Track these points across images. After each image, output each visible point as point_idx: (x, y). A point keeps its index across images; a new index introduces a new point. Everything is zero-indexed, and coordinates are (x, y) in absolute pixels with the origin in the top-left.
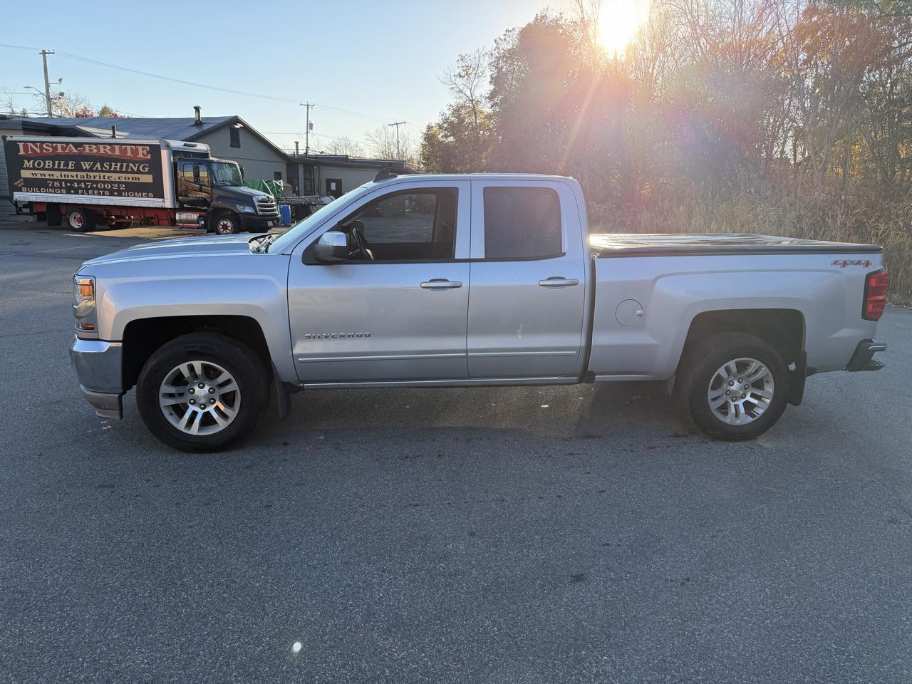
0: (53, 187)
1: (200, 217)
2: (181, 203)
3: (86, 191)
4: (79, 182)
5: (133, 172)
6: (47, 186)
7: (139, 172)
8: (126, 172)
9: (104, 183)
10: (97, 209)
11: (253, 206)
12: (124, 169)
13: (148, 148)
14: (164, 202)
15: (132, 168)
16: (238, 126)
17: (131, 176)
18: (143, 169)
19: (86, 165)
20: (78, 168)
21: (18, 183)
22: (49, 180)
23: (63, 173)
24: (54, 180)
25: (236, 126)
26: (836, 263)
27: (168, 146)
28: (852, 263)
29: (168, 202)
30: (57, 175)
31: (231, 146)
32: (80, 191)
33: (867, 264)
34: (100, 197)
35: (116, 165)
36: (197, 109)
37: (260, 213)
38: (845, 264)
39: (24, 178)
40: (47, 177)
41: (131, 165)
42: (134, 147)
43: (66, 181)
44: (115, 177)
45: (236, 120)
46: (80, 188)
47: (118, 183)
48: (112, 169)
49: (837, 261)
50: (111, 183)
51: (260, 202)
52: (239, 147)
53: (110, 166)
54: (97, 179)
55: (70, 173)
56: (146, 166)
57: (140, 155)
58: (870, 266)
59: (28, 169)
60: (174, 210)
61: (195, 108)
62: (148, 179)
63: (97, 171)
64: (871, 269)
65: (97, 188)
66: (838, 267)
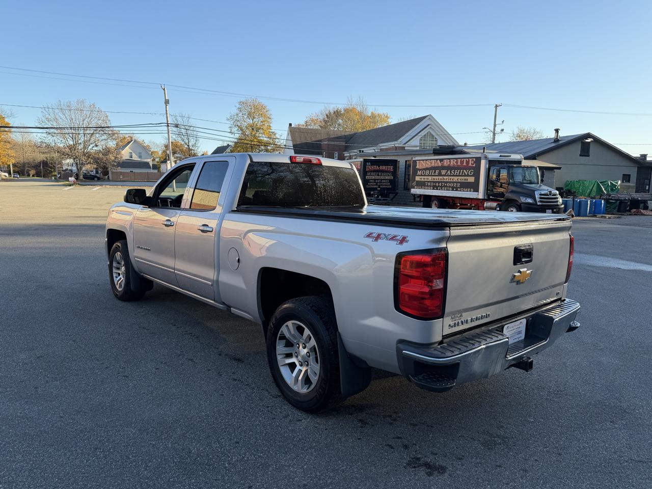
0: (427, 186)
1: (498, 204)
2: (488, 196)
3: (441, 188)
4: (439, 182)
5: (465, 176)
6: (425, 186)
7: (468, 175)
8: (462, 176)
9: (450, 182)
10: (448, 199)
11: (534, 198)
12: (461, 174)
13: (474, 159)
14: (478, 194)
15: (465, 173)
16: (589, 140)
17: (463, 178)
18: (471, 173)
19: (443, 172)
20: (440, 175)
21: (414, 184)
22: (426, 181)
23: (433, 177)
24: (428, 182)
25: (587, 141)
26: (369, 236)
27: (486, 158)
28: (386, 236)
29: (480, 195)
30: (430, 178)
31: (580, 155)
32: (439, 188)
33: (403, 240)
34: (447, 191)
35: (457, 171)
36: (557, 131)
37: (538, 204)
38: (378, 237)
39: (417, 181)
40: (426, 180)
41: (465, 171)
42: (467, 160)
43: (434, 182)
44: (455, 179)
45: (588, 135)
46: (439, 186)
47: (457, 183)
48: (455, 174)
49: (371, 234)
50: (453, 182)
51: (540, 195)
52: (589, 156)
53: (454, 172)
54: (447, 180)
55: (435, 177)
56: (472, 171)
57: (470, 165)
58: (405, 244)
59: (419, 175)
60: (484, 200)
61: (555, 130)
62: (471, 179)
63: (448, 176)
64: (405, 247)
65: (446, 186)
66: (369, 241)
